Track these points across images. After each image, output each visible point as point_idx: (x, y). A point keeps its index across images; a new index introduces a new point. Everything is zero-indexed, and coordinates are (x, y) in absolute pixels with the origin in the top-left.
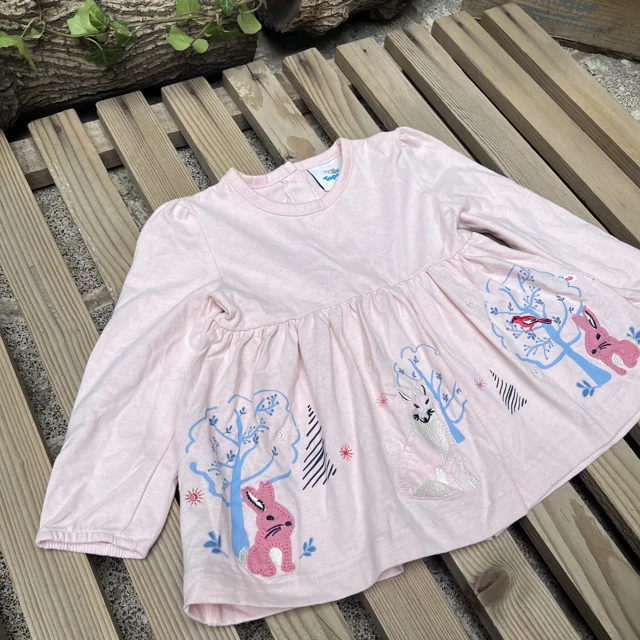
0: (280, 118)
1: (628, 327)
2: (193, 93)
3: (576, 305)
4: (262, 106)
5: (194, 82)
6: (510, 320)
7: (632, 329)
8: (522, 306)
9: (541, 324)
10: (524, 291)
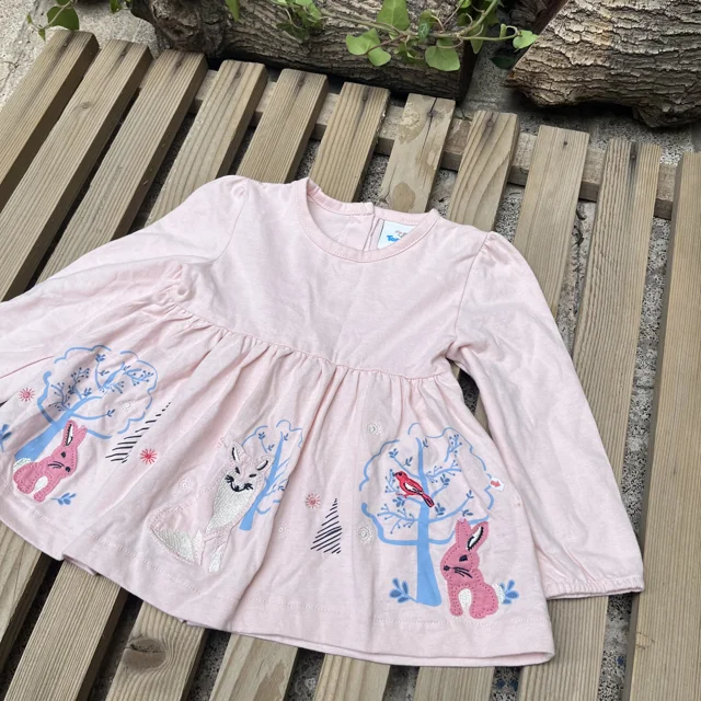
0: (413, 161)
1: (510, 578)
2: (365, 100)
3: (479, 513)
4: (408, 142)
5: (375, 90)
6: (395, 471)
7: (511, 584)
8: (425, 471)
9: (422, 500)
10: (446, 460)
